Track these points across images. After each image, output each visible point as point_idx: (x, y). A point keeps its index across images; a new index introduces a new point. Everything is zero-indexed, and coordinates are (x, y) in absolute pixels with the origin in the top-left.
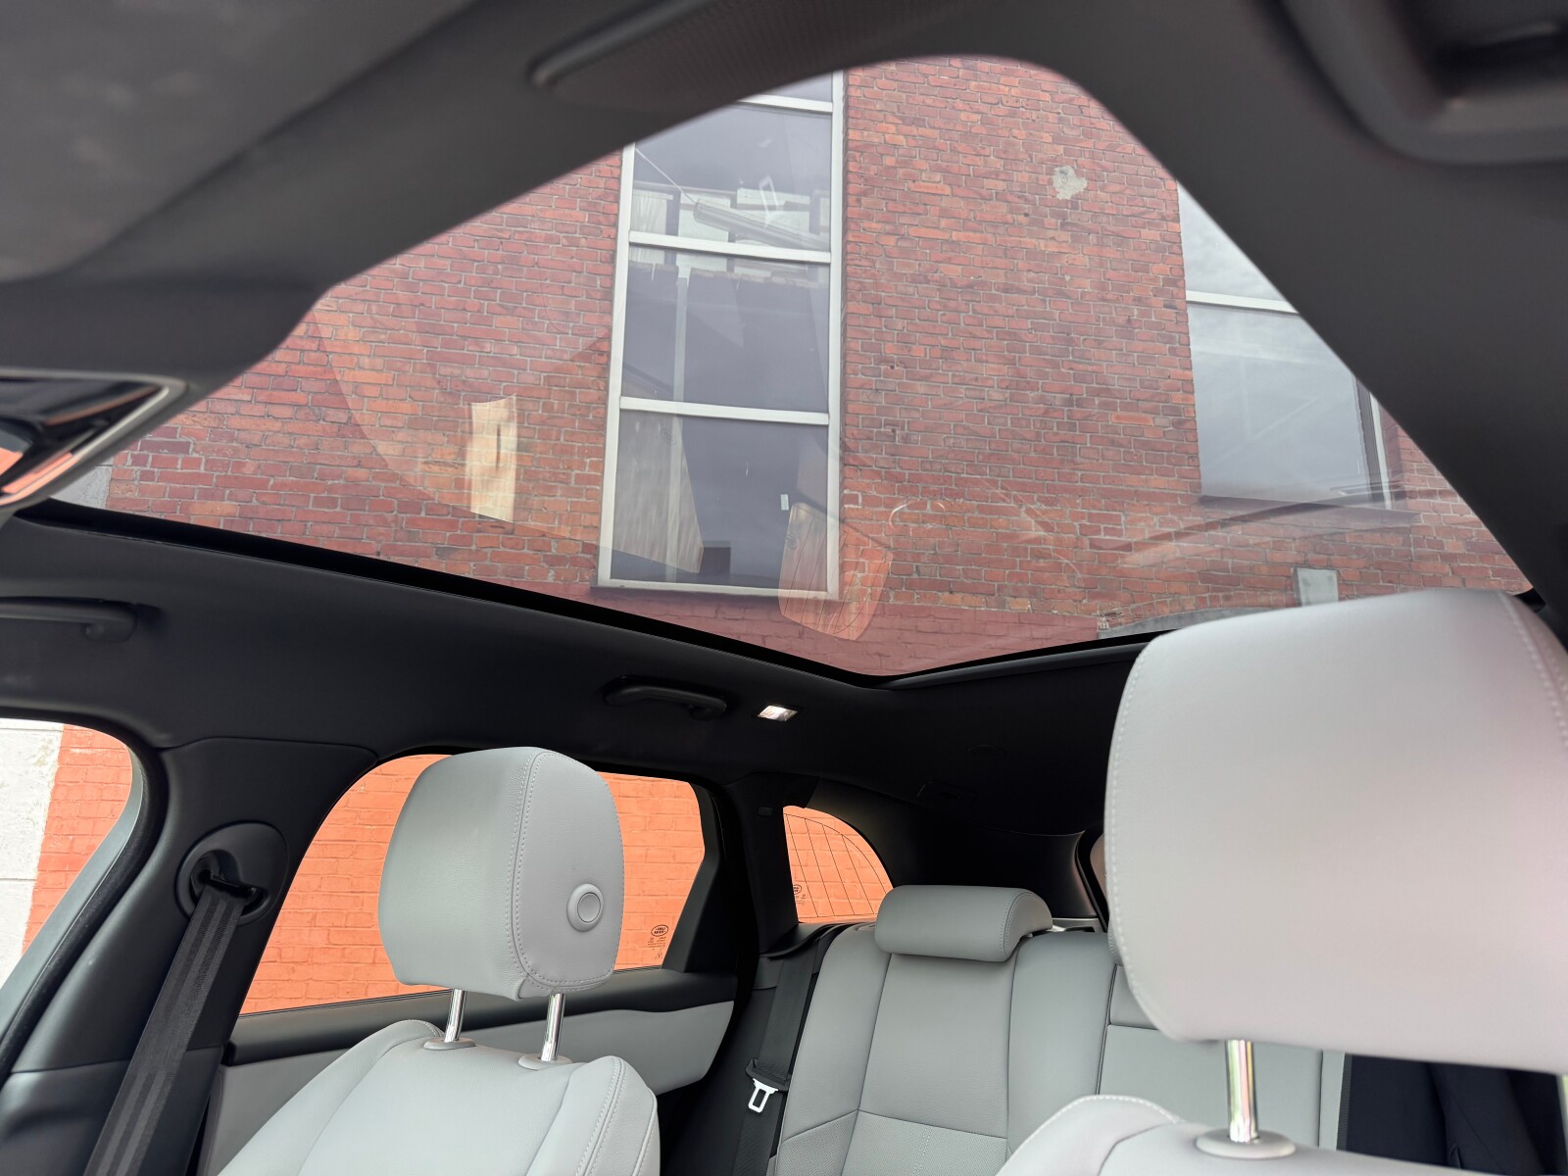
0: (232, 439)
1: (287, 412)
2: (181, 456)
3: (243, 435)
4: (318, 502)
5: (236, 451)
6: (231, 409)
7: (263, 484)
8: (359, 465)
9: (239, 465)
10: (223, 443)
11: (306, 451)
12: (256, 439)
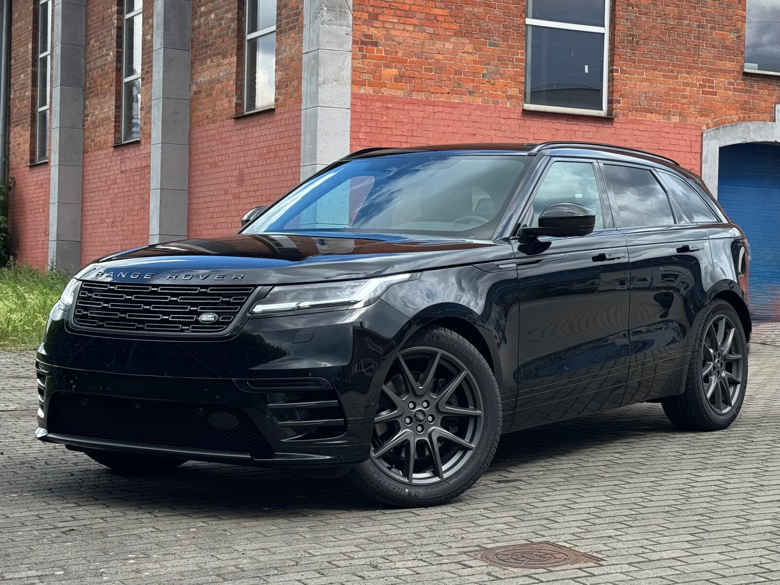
0: (393, 41)
1: (411, 28)
2: (375, 48)
3: (396, 38)
4: (426, 70)
5: (395, 45)
6: (391, 27)
7: (406, 61)
8: (439, 53)
9: (397, 52)
10: (390, 42)
11: (420, 47)
12: (401, 40)
